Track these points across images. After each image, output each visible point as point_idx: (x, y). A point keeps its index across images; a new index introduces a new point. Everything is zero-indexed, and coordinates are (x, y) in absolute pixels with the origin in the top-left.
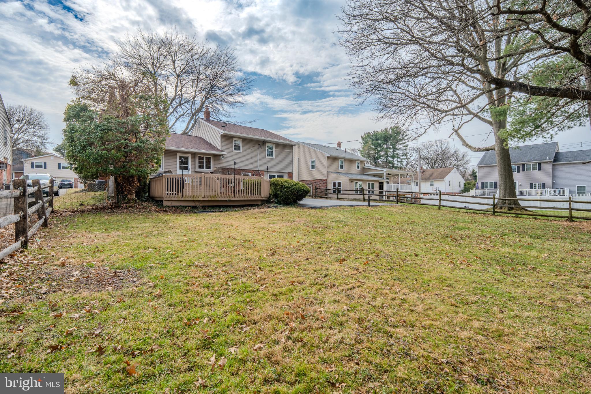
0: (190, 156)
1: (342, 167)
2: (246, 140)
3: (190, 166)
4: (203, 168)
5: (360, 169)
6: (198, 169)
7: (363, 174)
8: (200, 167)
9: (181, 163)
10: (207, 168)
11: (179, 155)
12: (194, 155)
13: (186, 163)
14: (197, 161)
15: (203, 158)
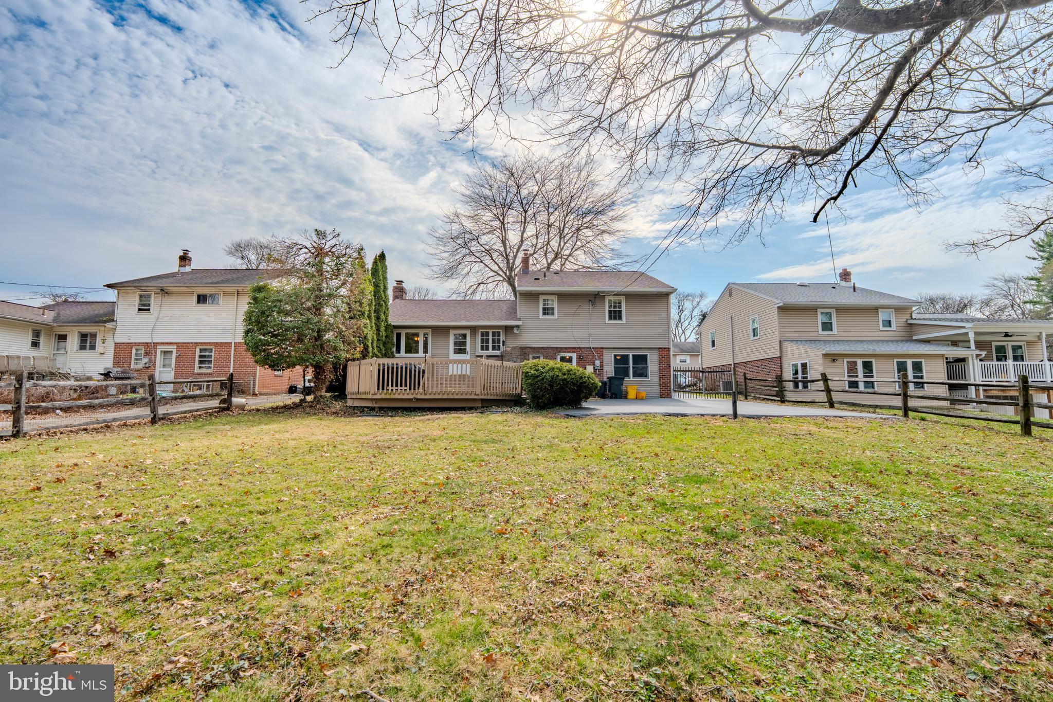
0: (468, 332)
1: (827, 326)
2: (564, 297)
3: (468, 348)
4: (487, 349)
5: (894, 327)
6: (480, 352)
7: (909, 340)
8: (482, 348)
9: (456, 344)
10: (494, 348)
11: (452, 333)
12: (474, 329)
13: (464, 343)
14: (479, 338)
15: (487, 334)
